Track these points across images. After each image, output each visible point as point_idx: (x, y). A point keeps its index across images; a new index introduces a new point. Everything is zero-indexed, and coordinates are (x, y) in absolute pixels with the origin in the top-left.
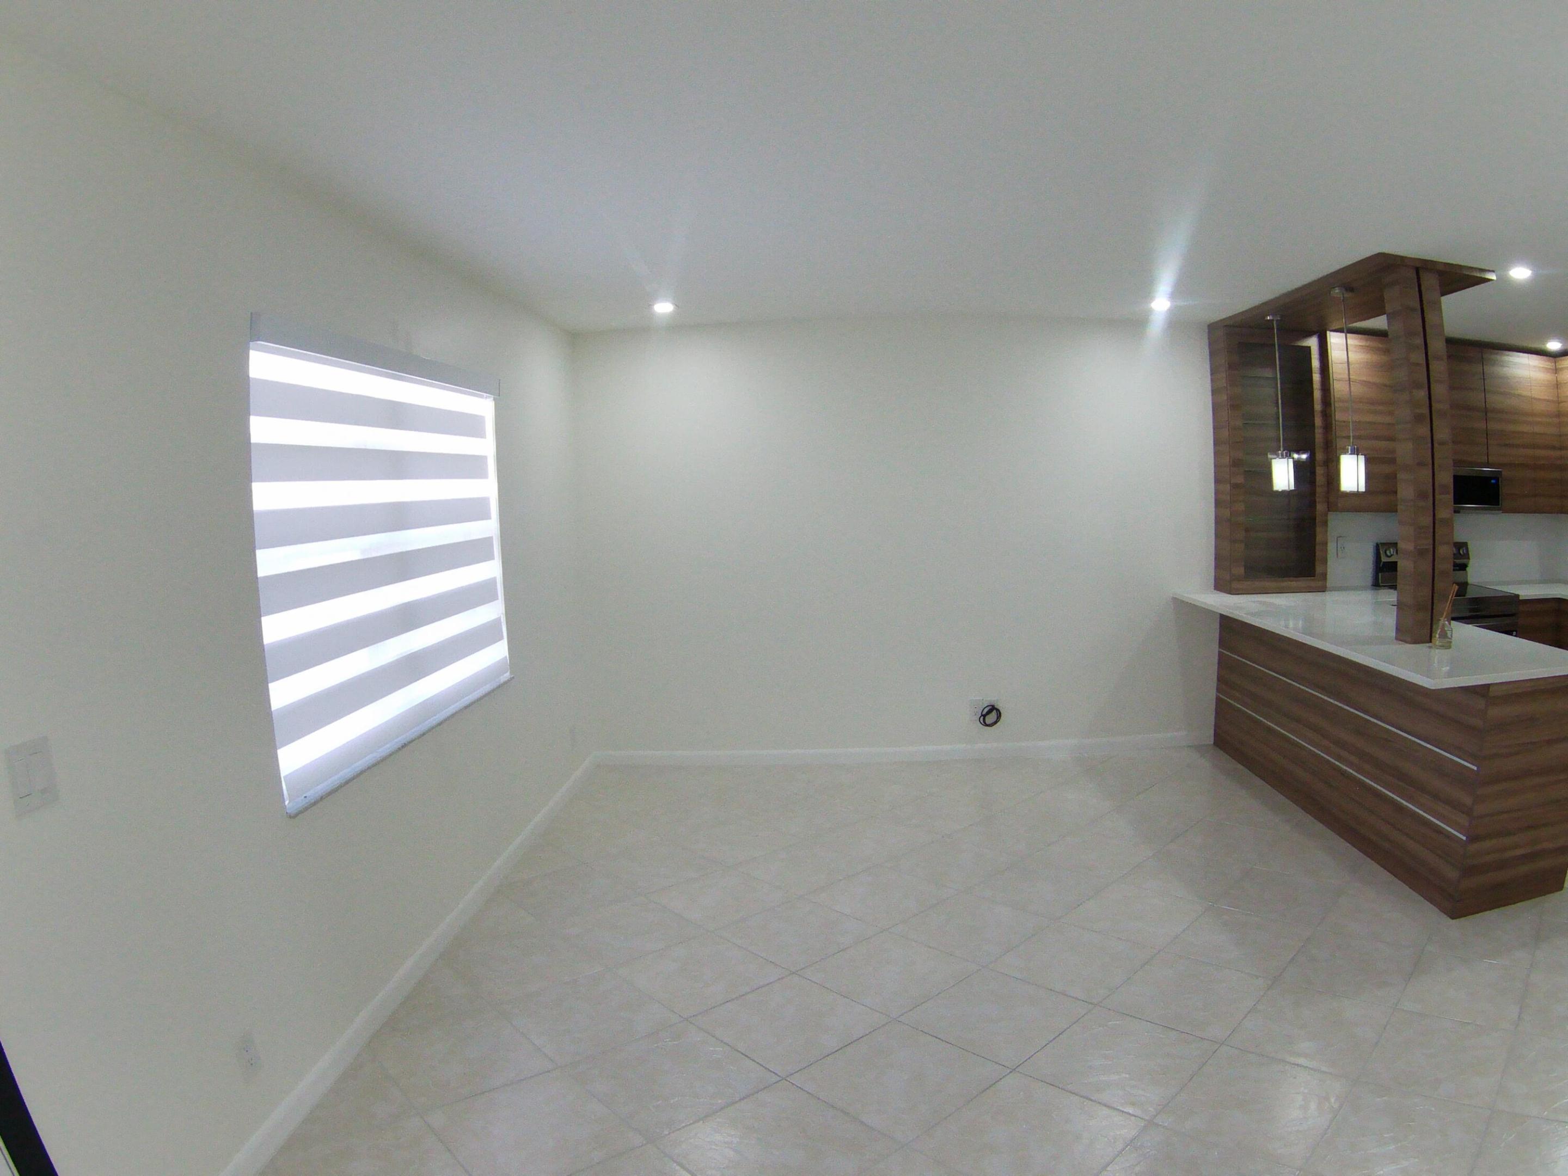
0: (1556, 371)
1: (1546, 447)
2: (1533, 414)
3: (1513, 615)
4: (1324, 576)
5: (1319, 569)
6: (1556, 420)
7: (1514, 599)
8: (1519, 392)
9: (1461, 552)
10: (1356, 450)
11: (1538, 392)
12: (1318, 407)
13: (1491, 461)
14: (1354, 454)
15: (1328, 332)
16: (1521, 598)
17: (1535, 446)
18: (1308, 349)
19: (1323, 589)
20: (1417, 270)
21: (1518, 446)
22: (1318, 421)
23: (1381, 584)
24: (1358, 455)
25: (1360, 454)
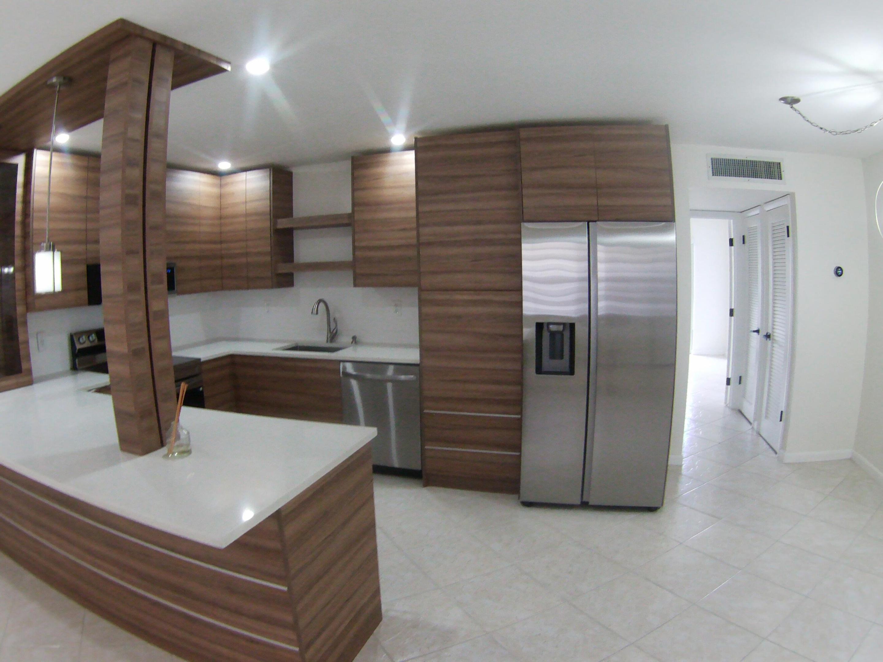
0: (221, 186)
1: (206, 242)
2: (200, 218)
3: (196, 375)
4: (30, 372)
5: (24, 366)
6: (217, 222)
7: (197, 362)
10: (51, 247)
11: (205, 202)
12: (18, 218)
14: (50, 250)
15: (35, 150)
16: (202, 360)
17: (201, 242)
18: (15, 167)
19: (30, 383)
20: (155, 44)
21: (187, 243)
22: (18, 231)
23: (78, 369)
24: (54, 251)
25: (56, 250)
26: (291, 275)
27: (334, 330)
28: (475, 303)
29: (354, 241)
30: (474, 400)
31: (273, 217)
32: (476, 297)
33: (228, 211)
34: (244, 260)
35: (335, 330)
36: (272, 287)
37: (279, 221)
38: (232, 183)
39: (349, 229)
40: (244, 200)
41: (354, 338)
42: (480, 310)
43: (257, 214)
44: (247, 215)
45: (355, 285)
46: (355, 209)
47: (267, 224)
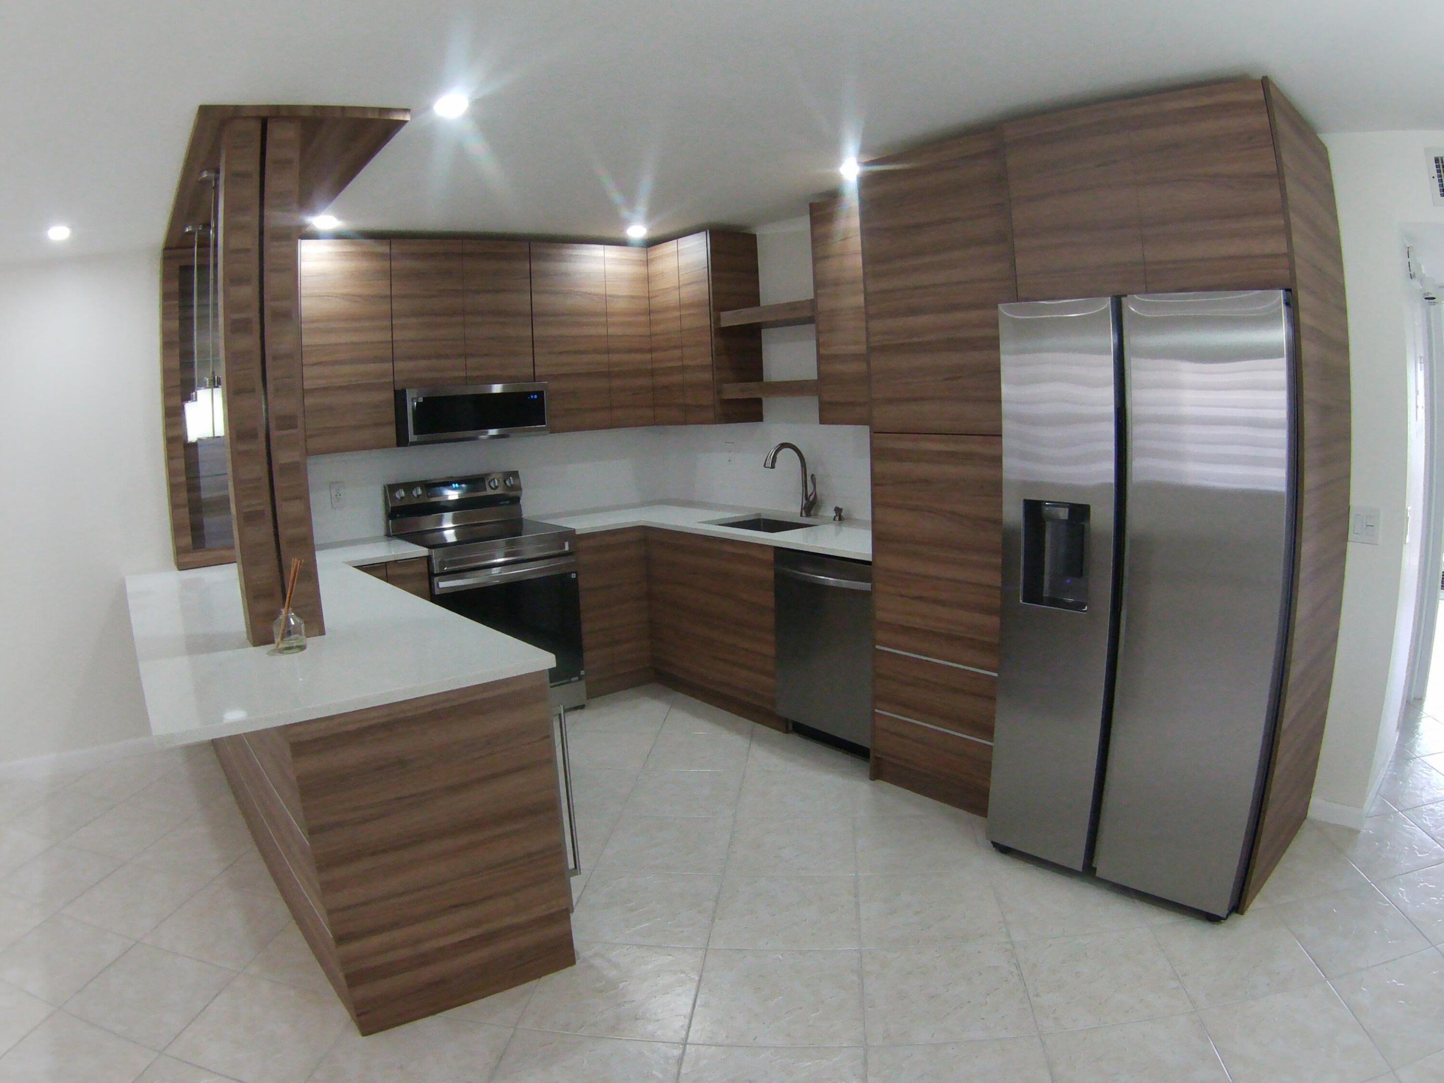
0: (647, 262)
1: (630, 351)
6: (644, 318)
7: (570, 535)
8: (588, 290)
9: (507, 482)
11: (616, 288)
13: (538, 371)
16: (577, 533)
17: (609, 351)
20: (264, 121)
21: (581, 353)
23: (392, 534)
26: (759, 402)
27: (811, 495)
28: (951, 456)
29: (818, 346)
30: (950, 638)
31: (714, 309)
32: (952, 447)
33: (658, 302)
34: (677, 378)
35: (814, 494)
36: (714, 422)
37: (723, 314)
38: (661, 257)
39: (811, 327)
40: (677, 285)
41: (838, 510)
42: (951, 470)
43: (691, 305)
44: (681, 306)
45: (823, 421)
46: (818, 291)
47: (706, 321)
